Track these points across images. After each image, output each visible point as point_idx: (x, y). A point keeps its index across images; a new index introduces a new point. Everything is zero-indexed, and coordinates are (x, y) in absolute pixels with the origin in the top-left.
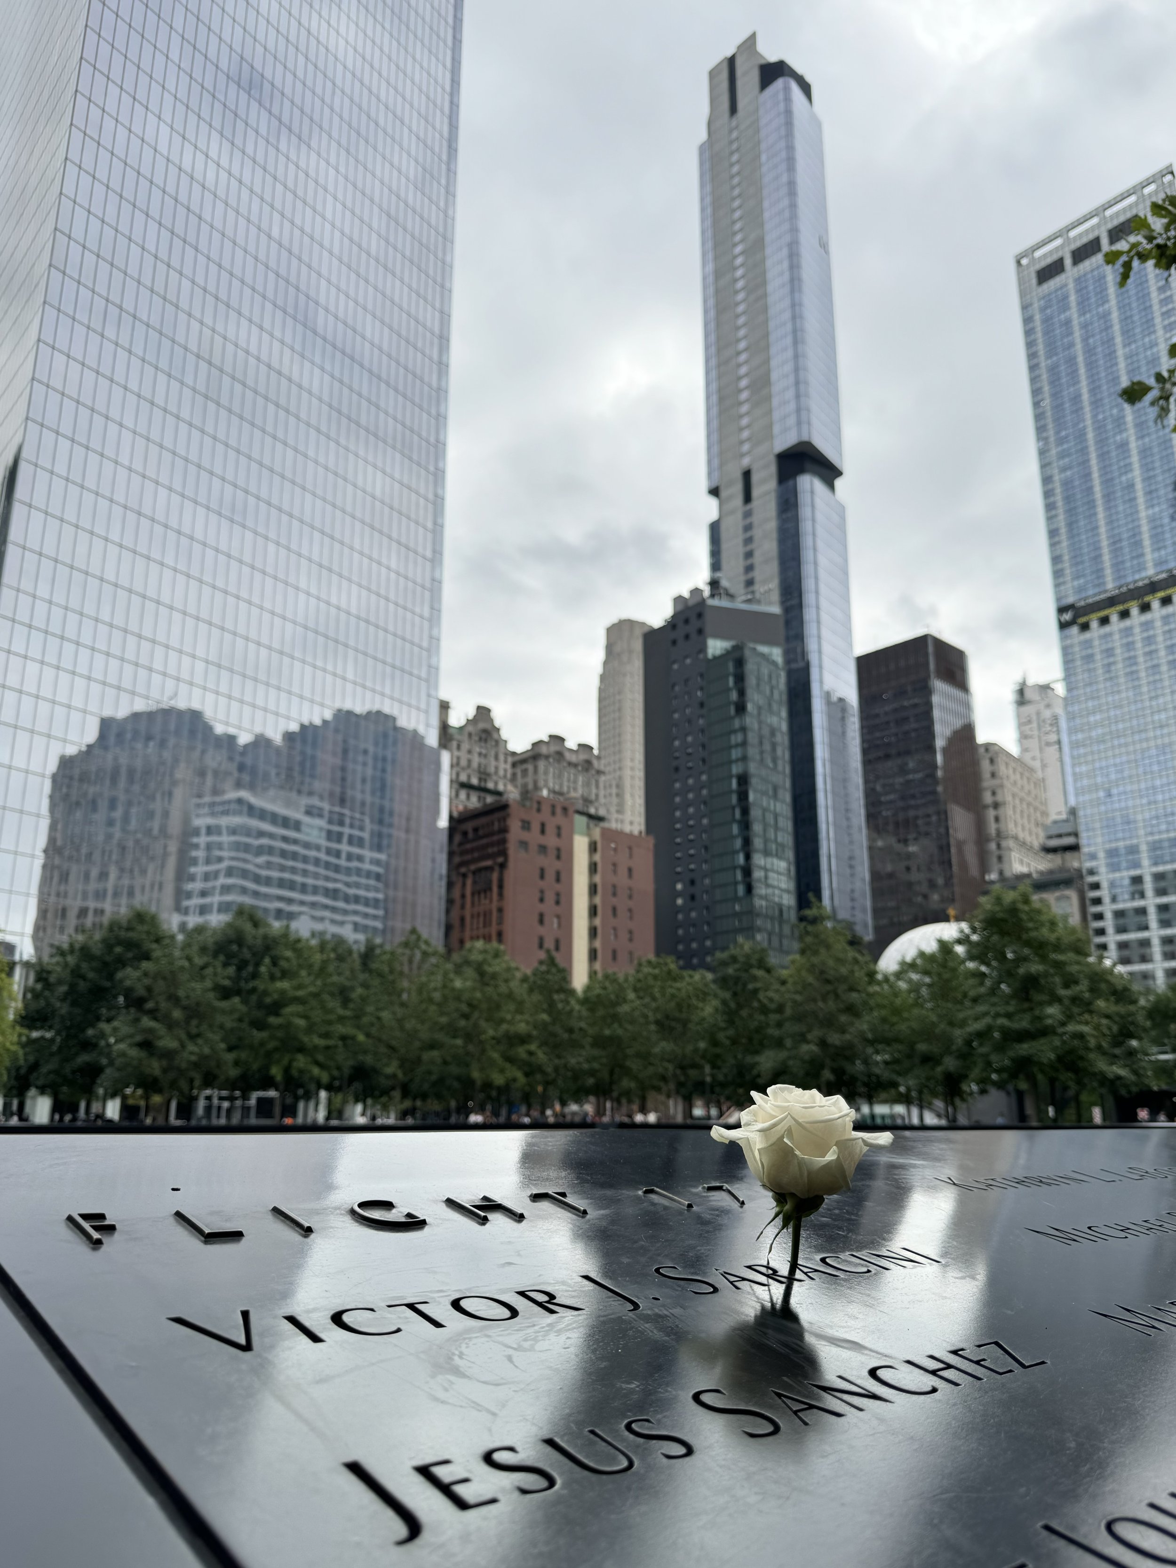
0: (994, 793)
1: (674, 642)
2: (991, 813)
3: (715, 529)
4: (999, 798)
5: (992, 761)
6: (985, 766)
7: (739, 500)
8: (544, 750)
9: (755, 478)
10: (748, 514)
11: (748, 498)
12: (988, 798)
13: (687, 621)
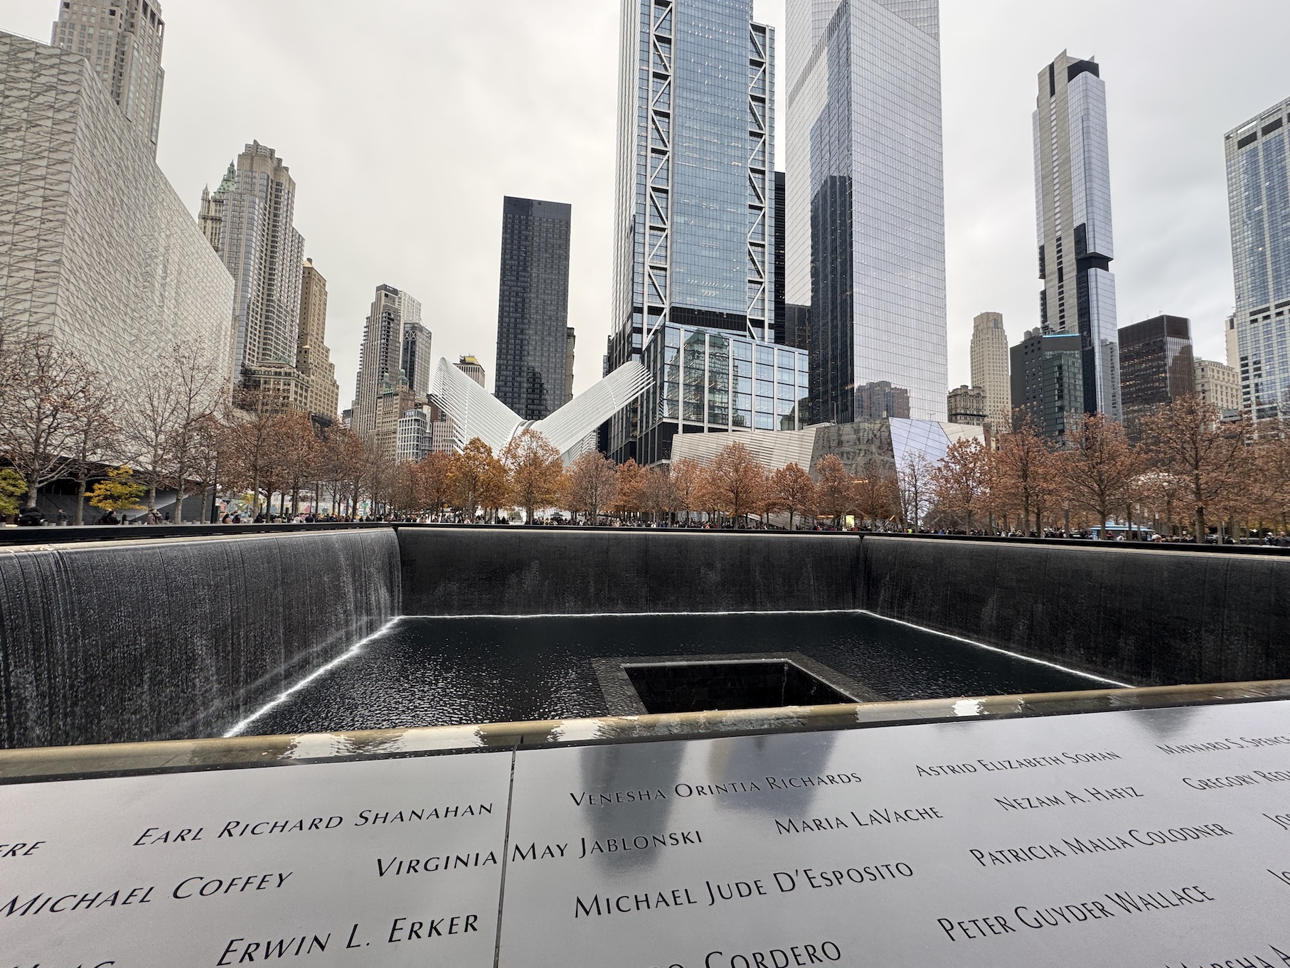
0: (1203, 385)
1: (1026, 353)
2: (1202, 395)
3: (1044, 294)
4: (1206, 388)
5: (1203, 370)
6: (1199, 372)
7: (1057, 281)
8: (959, 392)
9: (1064, 271)
10: (1061, 287)
11: (1061, 280)
12: (1199, 388)
13: (1032, 345)
